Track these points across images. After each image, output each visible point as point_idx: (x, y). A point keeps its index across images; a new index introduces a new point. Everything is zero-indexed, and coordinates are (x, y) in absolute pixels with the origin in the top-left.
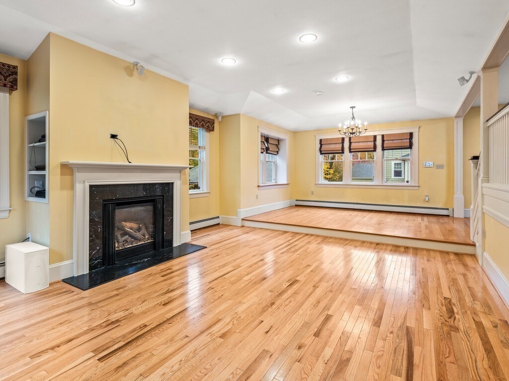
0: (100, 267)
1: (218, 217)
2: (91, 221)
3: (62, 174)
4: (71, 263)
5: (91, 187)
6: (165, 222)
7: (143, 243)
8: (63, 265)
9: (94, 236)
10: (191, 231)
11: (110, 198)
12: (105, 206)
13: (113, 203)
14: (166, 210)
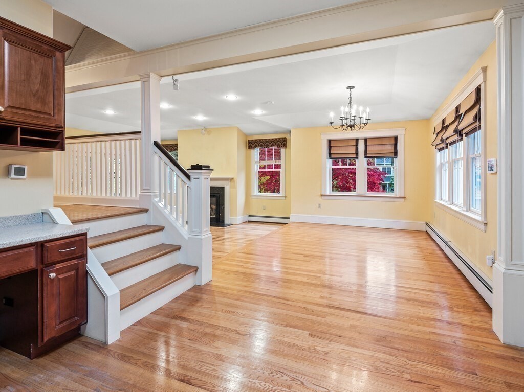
14: (220, 202)
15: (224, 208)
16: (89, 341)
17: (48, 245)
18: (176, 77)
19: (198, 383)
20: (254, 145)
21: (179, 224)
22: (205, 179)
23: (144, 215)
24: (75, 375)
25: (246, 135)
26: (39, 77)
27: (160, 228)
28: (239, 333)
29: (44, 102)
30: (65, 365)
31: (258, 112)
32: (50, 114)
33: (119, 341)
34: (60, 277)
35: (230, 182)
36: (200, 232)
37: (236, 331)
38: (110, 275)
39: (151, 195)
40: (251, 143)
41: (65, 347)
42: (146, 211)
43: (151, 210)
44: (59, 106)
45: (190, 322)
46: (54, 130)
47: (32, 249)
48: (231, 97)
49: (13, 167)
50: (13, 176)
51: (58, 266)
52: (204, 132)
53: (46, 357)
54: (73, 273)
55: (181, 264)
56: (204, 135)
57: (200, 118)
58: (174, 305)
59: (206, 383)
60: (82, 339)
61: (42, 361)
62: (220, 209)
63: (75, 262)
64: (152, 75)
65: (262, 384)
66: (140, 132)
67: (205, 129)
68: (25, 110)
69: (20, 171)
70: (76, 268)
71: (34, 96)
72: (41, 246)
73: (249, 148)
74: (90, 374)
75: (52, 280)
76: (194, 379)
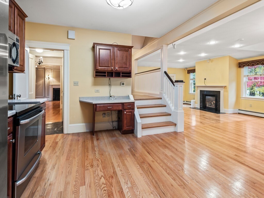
5: (200, 90)
13: (205, 95)
14: (218, 99)
15: (220, 103)
16: (134, 135)
17: (124, 104)
18: (174, 43)
19: (152, 155)
20: (243, 65)
21: (171, 105)
22: (180, 86)
23: (160, 100)
24: (127, 141)
25: (237, 60)
26: (125, 58)
27: (164, 106)
28: (177, 150)
29: (126, 64)
30: (126, 138)
31: (237, 46)
32: (128, 68)
33: (141, 138)
34: (127, 114)
35: (224, 88)
36: (177, 109)
37: (177, 149)
38: (141, 118)
39: (162, 93)
40: (240, 64)
41: (129, 134)
42: (161, 98)
43: (163, 98)
44: (130, 65)
45: (163, 141)
46: (129, 72)
47: (121, 104)
48: (212, 43)
49: (122, 83)
50: (122, 85)
51: (127, 110)
52: (209, 61)
53: (124, 135)
54: (130, 113)
55: (171, 121)
56: (209, 63)
57: (203, 55)
58: (162, 134)
59: (153, 156)
60: (133, 134)
61: (123, 135)
62: (218, 104)
63: (131, 110)
64: (164, 45)
65: (170, 165)
66: (160, 69)
67: (209, 60)
68: (122, 67)
69: (123, 84)
70: (131, 112)
71: (124, 63)
72: (123, 104)
73: (239, 67)
74: (130, 142)
75: (125, 114)
76: (151, 154)
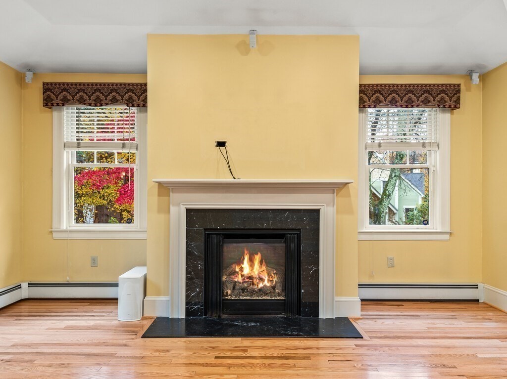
0: (200, 315)
1: (475, 287)
2: (189, 253)
3: (159, 195)
4: (166, 301)
6: (303, 274)
7: (269, 298)
8: (159, 301)
9: (193, 273)
10: (362, 300)
11: (213, 226)
12: (207, 237)
13: (219, 234)
